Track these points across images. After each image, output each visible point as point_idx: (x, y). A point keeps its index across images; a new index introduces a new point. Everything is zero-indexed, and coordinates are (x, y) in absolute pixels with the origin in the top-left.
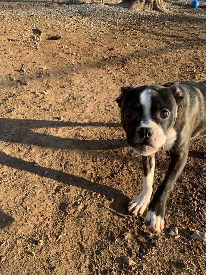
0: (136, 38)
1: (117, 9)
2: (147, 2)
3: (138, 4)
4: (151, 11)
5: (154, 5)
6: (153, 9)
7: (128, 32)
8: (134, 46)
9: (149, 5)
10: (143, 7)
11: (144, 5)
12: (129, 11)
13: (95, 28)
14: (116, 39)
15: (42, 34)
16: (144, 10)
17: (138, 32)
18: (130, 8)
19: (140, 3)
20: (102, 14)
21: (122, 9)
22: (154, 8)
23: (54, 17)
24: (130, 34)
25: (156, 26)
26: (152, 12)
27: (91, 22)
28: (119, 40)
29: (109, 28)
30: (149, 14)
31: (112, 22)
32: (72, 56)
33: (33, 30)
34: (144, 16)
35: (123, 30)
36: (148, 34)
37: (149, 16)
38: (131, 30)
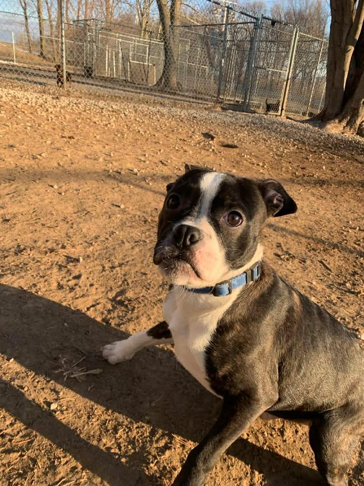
0: (334, 163)
1: (305, 126)
2: (350, 124)
3: (335, 125)
4: (353, 136)
5: (359, 128)
6: (357, 134)
7: (322, 154)
8: (331, 170)
9: (351, 127)
10: (342, 129)
11: (344, 127)
12: (321, 131)
13: (277, 144)
14: (307, 159)
15: (215, 139)
16: (343, 133)
17: (335, 156)
18: (323, 127)
19: (339, 123)
20: (283, 130)
21: (311, 127)
22: (358, 132)
23: (222, 123)
24: (326, 158)
25: (361, 154)
26: (355, 137)
27: (271, 136)
28: (311, 161)
29: (296, 146)
30: (350, 139)
31: (298, 140)
32: (258, 166)
33: (202, 134)
34: (342, 140)
35: (315, 152)
36: (350, 161)
37: (351, 142)
38: (326, 153)
